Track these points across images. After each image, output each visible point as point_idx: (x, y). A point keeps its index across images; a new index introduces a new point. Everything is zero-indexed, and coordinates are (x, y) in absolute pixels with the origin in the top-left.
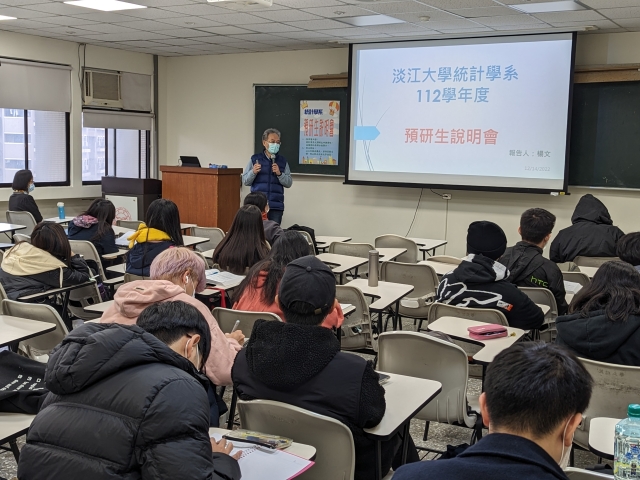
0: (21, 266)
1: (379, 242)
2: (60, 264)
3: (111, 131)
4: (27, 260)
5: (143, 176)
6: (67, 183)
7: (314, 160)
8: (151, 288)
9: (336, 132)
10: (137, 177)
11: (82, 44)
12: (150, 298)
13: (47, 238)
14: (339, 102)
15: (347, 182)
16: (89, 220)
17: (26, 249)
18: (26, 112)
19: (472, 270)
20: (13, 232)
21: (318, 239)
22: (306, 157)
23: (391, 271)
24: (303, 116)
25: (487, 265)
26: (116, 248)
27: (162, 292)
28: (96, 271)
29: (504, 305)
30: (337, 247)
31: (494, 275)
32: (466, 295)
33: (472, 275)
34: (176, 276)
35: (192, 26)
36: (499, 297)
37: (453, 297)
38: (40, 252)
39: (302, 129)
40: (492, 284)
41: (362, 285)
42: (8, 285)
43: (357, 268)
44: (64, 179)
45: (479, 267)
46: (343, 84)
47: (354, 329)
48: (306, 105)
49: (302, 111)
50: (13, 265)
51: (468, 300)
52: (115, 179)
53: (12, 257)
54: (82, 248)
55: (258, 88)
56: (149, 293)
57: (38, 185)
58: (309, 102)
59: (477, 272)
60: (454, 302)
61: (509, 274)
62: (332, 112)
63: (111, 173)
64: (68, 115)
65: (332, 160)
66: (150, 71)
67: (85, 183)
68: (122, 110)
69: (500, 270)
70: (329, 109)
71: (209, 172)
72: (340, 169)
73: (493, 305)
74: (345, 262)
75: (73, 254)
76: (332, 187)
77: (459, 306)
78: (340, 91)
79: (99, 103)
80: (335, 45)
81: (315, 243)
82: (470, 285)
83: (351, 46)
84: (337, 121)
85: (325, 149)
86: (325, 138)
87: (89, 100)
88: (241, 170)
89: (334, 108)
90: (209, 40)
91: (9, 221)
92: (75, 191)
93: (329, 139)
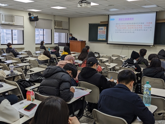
0: (41, 59)
1: (113, 56)
2: (49, 58)
3: (60, 33)
4: (43, 57)
5: (66, 42)
6: (51, 44)
7: (101, 39)
8: (64, 62)
9: (105, 33)
10: (65, 43)
11: (54, 16)
12: (64, 64)
13: (46, 54)
14: (106, 27)
15: (107, 44)
16: (54, 50)
17: (42, 55)
18: (43, 29)
19: (129, 60)
20: (41, 53)
21: (100, 55)
22: (99, 38)
23: (114, 61)
24: (99, 30)
25: (132, 60)
26: (60, 56)
27: (66, 63)
28: (56, 60)
29: (135, 68)
30: (103, 56)
31: (134, 62)
32: (127, 65)
33: (129, 61)
34: (69, 60)
35: (76, 12)
36: (134, 66)
37: (125, 66)
38: (45, 56)
39: (98, 33)
40: (133, 64)
41: (107, 64)
42: (39, 62)
43: (107, 61)
44: (51, 43)
45: (131, 60)
46: (107, 23)
47: (105, 72)
48: (99, 28)
49: (98, 29)
50: (40, 58)
51: (128, 66)
52: (61, 43)
53: (40, 57)
54: (53, 56)
55: (90, 24)
56: (64, 63)
57: (46, 44)
58: (100, 27)
59: (130, 61)
60: (125, 67)
61: (137, 62)
62: (105, 29)
63: (60, 42)
64: (52, 30)
65: (104, 39)
66: (68, 21)
67: (55, 44)
68: (62, 29)
69: (135, 61)
70: (104, 28)
71: (79, 42)
72: (106, 41)
73: (133, 68)
74: (105, 59)
75: (51, 57)
76: (104, 45)
77: (126, 67)
78: (106, 25)
79: (58, 27)
80: (105, 15)
81: (100, 56)
82: (129, 63)
83: (109, 15)
84: (106, 31)
85: (103, 37)
86: (103, 35)
87: (56, 27)
88: (86, 41)
89: (105, 28)
90: (80, 14)
91: (40, 51)
92: (53, 45)
93: (104, 35)
